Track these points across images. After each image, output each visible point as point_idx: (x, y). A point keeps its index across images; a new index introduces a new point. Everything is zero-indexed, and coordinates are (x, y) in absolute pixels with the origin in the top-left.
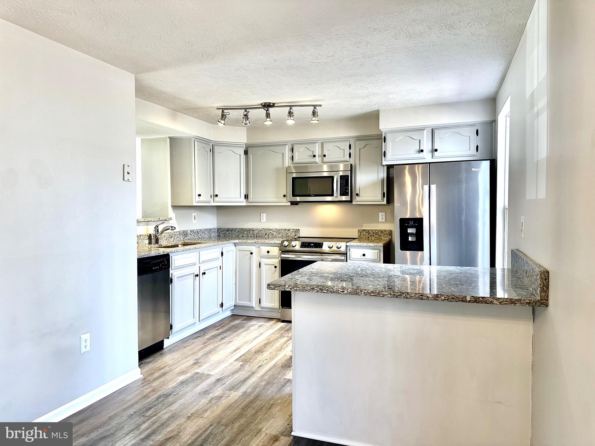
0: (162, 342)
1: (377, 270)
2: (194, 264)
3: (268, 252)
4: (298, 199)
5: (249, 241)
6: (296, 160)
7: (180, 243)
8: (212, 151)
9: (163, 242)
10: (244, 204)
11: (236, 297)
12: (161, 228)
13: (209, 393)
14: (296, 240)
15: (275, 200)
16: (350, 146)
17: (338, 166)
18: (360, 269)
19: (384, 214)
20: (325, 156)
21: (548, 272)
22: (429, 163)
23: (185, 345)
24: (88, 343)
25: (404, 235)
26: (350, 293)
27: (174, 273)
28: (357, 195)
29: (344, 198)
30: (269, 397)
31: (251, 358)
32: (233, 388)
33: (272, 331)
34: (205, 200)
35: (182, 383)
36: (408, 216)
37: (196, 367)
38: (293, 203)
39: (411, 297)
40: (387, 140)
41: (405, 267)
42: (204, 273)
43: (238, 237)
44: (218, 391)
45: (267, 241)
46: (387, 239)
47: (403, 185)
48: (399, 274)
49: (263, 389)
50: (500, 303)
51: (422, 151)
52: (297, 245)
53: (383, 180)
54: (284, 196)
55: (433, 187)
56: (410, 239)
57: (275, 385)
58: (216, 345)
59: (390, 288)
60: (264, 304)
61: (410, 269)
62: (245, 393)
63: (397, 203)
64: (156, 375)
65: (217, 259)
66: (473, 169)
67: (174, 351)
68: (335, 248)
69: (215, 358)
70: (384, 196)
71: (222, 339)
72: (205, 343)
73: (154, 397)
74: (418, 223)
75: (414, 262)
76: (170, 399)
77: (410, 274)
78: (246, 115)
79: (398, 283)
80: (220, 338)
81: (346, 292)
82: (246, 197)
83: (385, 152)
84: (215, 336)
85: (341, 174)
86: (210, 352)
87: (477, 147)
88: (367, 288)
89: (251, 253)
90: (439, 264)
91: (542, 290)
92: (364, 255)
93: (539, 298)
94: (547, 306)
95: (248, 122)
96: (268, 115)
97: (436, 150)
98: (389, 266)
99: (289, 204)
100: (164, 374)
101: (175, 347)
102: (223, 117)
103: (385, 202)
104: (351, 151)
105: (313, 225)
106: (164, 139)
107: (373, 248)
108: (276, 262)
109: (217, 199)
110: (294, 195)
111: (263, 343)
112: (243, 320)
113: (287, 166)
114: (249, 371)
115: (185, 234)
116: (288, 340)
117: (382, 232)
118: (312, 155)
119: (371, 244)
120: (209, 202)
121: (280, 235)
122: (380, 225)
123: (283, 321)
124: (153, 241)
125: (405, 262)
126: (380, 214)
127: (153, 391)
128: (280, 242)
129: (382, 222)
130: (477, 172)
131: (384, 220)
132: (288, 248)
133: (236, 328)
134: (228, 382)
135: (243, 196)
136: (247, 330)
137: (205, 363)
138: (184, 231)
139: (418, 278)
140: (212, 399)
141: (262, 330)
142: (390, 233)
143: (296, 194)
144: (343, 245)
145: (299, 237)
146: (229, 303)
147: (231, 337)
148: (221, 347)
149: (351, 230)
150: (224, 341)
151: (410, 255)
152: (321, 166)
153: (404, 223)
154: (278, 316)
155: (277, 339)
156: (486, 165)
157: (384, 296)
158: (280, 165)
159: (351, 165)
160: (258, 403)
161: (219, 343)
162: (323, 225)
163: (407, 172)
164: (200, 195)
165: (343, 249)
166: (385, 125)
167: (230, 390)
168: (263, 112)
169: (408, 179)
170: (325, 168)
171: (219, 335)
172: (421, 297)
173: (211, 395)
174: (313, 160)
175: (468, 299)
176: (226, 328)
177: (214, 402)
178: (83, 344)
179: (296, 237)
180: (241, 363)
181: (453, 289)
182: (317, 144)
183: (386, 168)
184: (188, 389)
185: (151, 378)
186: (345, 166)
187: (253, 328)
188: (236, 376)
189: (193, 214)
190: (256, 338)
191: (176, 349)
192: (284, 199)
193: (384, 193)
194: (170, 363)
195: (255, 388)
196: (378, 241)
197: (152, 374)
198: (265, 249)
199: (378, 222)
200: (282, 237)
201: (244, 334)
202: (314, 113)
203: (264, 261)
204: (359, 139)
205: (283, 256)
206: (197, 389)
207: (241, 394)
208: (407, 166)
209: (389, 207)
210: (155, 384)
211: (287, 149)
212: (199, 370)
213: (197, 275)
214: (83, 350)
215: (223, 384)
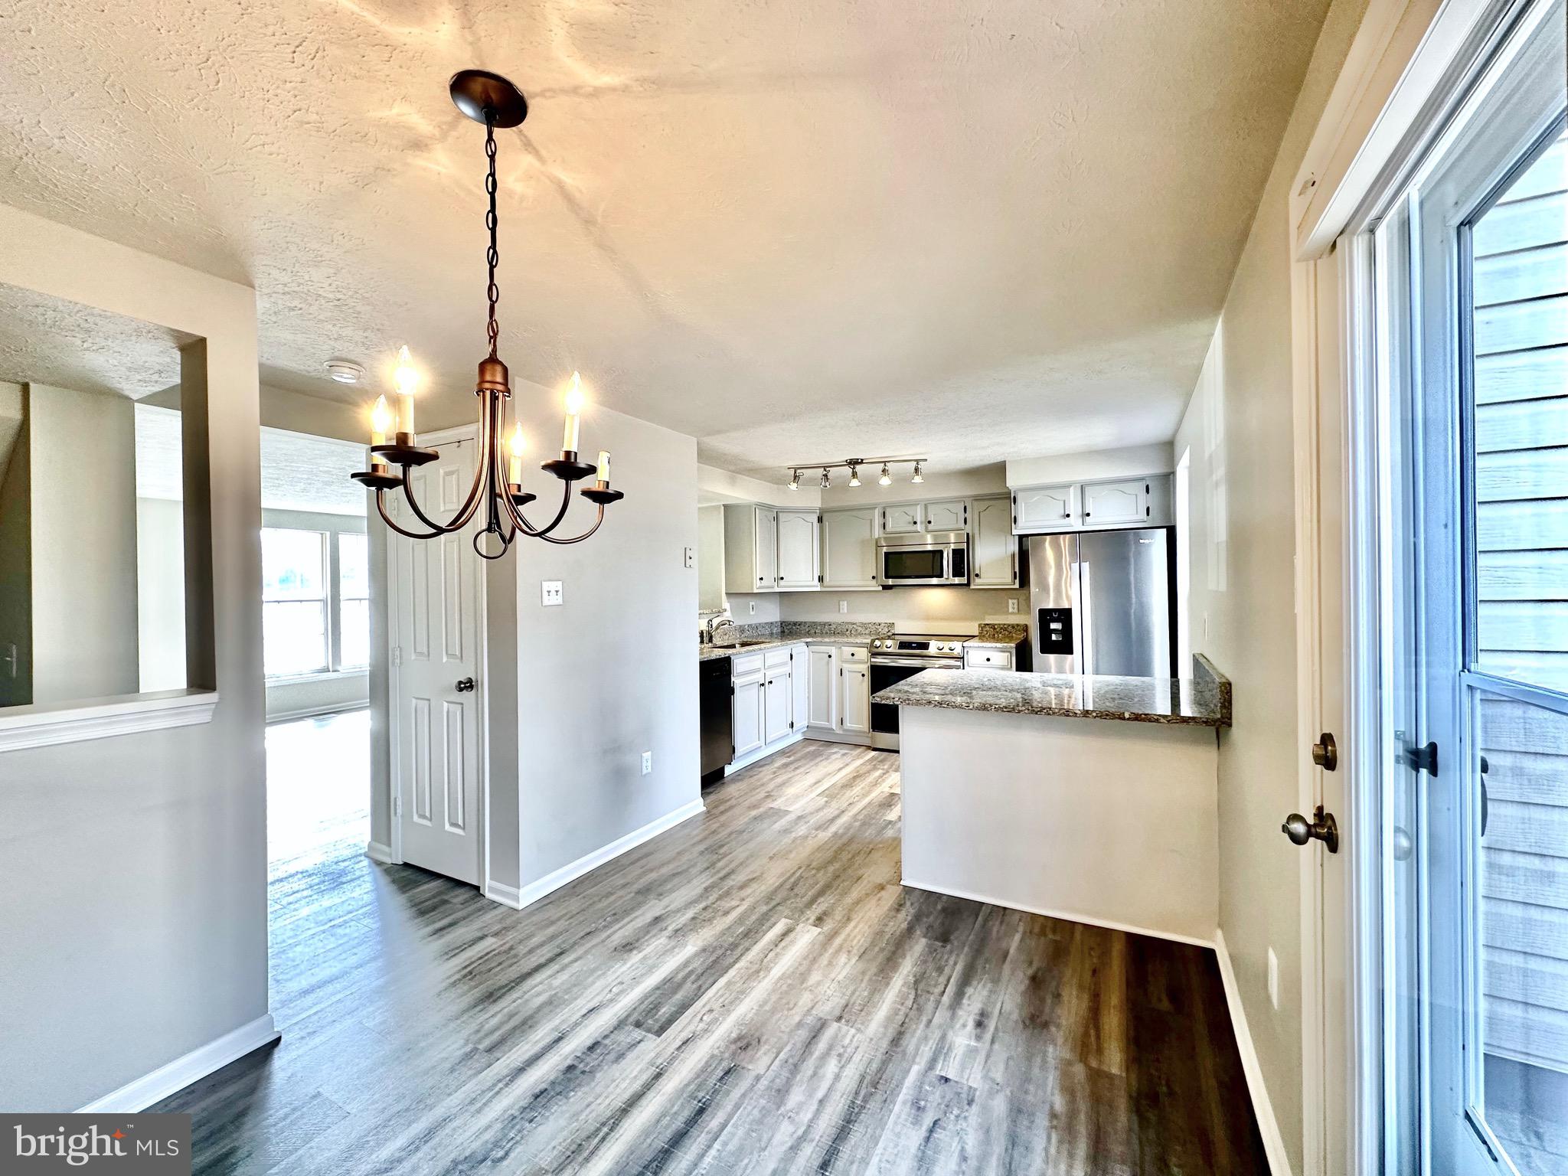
0: (722, 770)
1: (1010, 680)
2: (758, 670)
3: (853, 655)
4: (890, 582)
5: (827, 640)
6: (889, 527)
7: (737, 641)
8: (777, 519)
9: (717, 641)
10: (818, 589)
11: (809, 715)
12: (715, 623)
13: (791, 832)
14: (889, 638)
15: (863, 583)
16: (965, 508)
17: (947, 536)
18: (985, 679)
19: (1015, 601)
20: (930, 522)
21: (1230, 684)
22: (1079, 532)
23: (751, 773)
24: (649, 764)
25: (1045, 632)
26: (977, 708)
27: (737, 681)
28: (977, 575)
29: (957, 580)
30: (867, 841)
31: (838, 794)
32: (820, 827)
33: (860, 762)
34: (769, 585)
35: (755, 818)
36: (1051, 606)
37: (769, 800)
38: (886, 587)
39: (1054, 713)
40: (1019, 500)
41: (1046, 676)
42: (771, 682)
43: (808, 634)
44: (802, 830)
45: (851, 640)
46: (1021, 636)
47: (1042, 561)
48: (1039, 685)
49: (859, 830)
50: (1169, 721)
51: (1068, 516)
52: (890, 645)
53: (1013, 556)
54: (874, 578)
55: (1086, 566)
56: (1054, 637)
57: (873, 827)
58: (790, 776)
59: (1027, 702)
60: (848, 725)
61: (1053, 679)
62: (836, 833)
63: (1034, 588)
64: (722, 808)
65: (785, 664)
66: (1141, 541)
67: (739, 780)
68: (946, 650)
69: (791, 791)
70: (1015, 578)
71: (796, 768)
72: (775, 773)
73: (725, 833)
74: (1065, 615)
75: (1061, 670)
76: (745, 836)
77: (1055, 686)
78: (826, 476)
79: (1037, 696)
80: (792, 767)
81: (971, 707)
82: (821, 579)
83: (1015, 517)
84: (786, 765)
85: (953, 546)
86: (783, 784)
87: (1148, 509)
88: (998, 702)
89: (830, 656)
90: (1097, 672)
91: (1223, 706)
92: (988, 660)
93: (1219, 716)
94: (1230, 725)
95: (827, 484)
96: (854, 475)
97: (1088, 515)
98: (1026, 675)
99: (881, 588)
100: (731, 807)
101: (739, 776)
102: (796, 478)
103: (1017, 586)
104: (966, 515)
105: (911, 617)
106: (717, 508)
107: (1003, 650)
108: (865, 668)
109: (782, 583)
110: (887, 577)
111: (851, 776)
112: (820, 746)
113: (877, 537)
114: (838, 809)
115: (742, 629)
116: (884, 774)
117: (1013, 627)
118: (911, 520)
119: (999, 645)
120: (773, 587)
121: (867, 632)
122: (1010, 617)
123: (875, 749)
124: (706, 639)
125: (1047, 670)
126: (1010, 601)
127: (722, 825)
128: (869, 641)
129: (1013, 613)
130: (1149, 545)
131: (1016, 610)
132: (880, 650)
133: (814, 756)
134: (813, 820)
135: (816, 579)
136: (827, 759)
137: (780, 796)
138: (740, 626)
139: (1066, 692)
140: (795, 839)
141: (847, 759)
142: (1026, 628)
143: (890, 574)
144: (957, 646)
145: (894, 634)
146: (801, 724)
147: (807, 766)
148: (797, 778)
149: (967, 624)
150: (798, 771)
151: (1056, 661)
152: (923, 537)
153: (1046, 616)
154: (868, 742)
155: (869, 772)
156: (1162, 534)
157: (1019, 712)
158: (867, 535)
159: (968, 534)
160: (854, 847)
161: (793, 774)
162: (928, 617)
163: (1047, 544)
164: (761, 579)
165: (958, 651)
166: (1013, 481)
167: (817, 829)
168: (848, 470)
169: (1049, 553)
170: (929, 539)
171: (791, 763)
172: (1067, 713)
173: (793, 835)
174: (912, 528)
175: (1127, 715)
176: (798, 755)
177: (799, 841)
178: (644, 764)
179: (889, 634)
180: (826, 799)
181: (1108, 704)
182: (919, 507)
183: (1017, 537)
184: (765, 826)
185: (714, 811)
186: (957, 536)
187: (834, 757)
188: (821, 814)
189: (751, 604)
190: (840, 769)
191: (740, 778)
192: (874, 582)
193: (1015, 573)
194: (736, 794)
195: (848, 828)
196: (1007, 640)
197: (716, 807)
198: (848, 650)
199: (1007, 613)
200: (870, 634)
201: (824, 763)
202: (916, 470)
203: (846, 667)
204: (978, 498)
205: (873, 660)
206: (774, 826)
207: (830, 835)
208: (1048, 537)
209: (1024, 592)
210: (723, 818)
211: (877, 513)
212: (775, 805)
213: (763, 685)
214: (645, 771)
215: (806, 823)
